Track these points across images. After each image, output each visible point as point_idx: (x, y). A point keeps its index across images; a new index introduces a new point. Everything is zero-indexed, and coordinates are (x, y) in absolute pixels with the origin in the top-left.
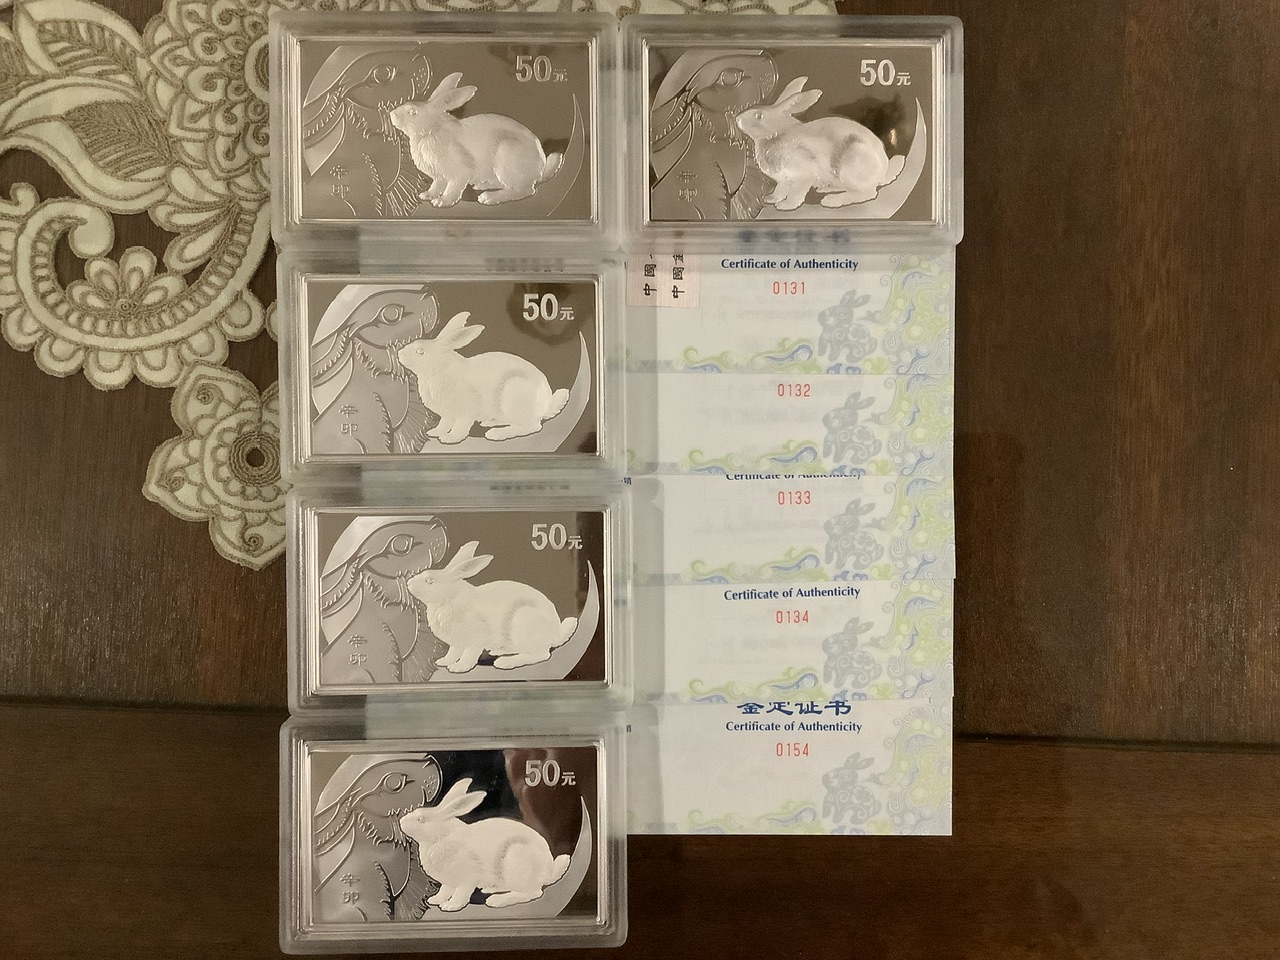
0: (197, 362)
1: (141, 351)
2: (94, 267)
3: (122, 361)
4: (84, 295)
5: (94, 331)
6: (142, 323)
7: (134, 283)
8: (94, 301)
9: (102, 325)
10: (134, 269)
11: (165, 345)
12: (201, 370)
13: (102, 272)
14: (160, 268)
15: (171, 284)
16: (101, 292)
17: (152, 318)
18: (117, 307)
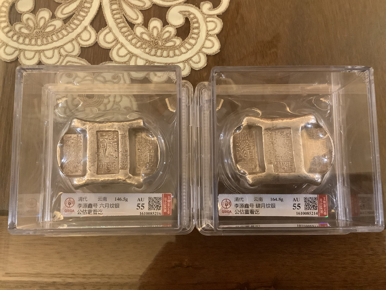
0: (67, 56)
1: (43, 51)
2: (25, 17)
3: (35, 55)
4: (20, 28)
5: (23, 43)
6: (44, 39)
7: (42, 23)
8: (25, 31)
9: (27, 41)
10: (42, 18)
11: (54, 49)
12: (68, 59)
13: (28, 19)
14: (53, 17)
15: (58, 23)
16: (28, 27)
17: (48, 37)
18: (34, 33)
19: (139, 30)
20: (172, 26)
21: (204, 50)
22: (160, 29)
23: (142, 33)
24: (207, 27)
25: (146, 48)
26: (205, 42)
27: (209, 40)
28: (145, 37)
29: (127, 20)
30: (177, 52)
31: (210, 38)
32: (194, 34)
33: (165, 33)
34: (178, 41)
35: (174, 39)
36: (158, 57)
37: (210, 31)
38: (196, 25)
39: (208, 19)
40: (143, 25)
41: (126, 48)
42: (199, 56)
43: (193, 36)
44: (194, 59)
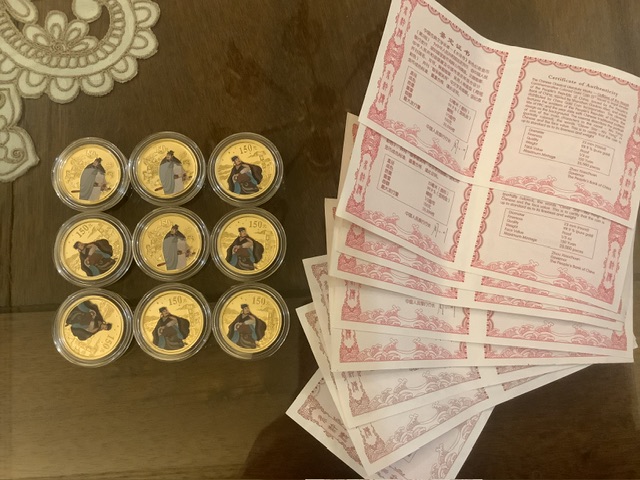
19: (31, 32)
20: (81, 20)
21: (133, 52)
22: (63, 27)
23: (36, 36)
24: (136, 18)
25: (42, 57)
26: (133, 40)
27: (140, 36)
28: (42, 41)
29: (12, 18)
30: (91, 58)
31: (141, 33)
32: (117, 29)
33: (71, 31)
34: (92, 43)
35: (85, 41)
36: (62, 68)
37: (140, 22)
38: (119, 16)
39: (137, 5)
40: (37, 23)
41: (12, 60)
42: (126, 62)
43: (115, 32)
44: (117, 66)
